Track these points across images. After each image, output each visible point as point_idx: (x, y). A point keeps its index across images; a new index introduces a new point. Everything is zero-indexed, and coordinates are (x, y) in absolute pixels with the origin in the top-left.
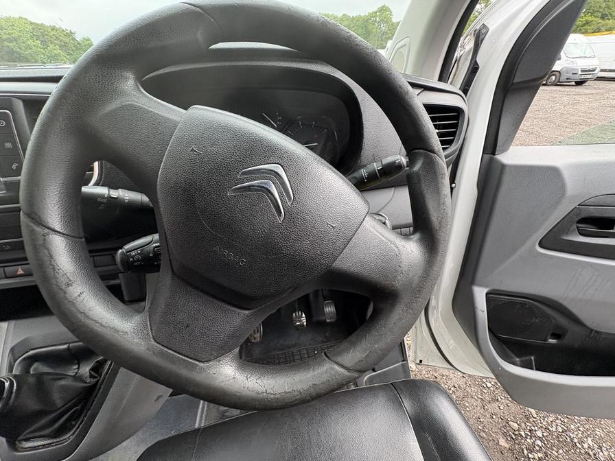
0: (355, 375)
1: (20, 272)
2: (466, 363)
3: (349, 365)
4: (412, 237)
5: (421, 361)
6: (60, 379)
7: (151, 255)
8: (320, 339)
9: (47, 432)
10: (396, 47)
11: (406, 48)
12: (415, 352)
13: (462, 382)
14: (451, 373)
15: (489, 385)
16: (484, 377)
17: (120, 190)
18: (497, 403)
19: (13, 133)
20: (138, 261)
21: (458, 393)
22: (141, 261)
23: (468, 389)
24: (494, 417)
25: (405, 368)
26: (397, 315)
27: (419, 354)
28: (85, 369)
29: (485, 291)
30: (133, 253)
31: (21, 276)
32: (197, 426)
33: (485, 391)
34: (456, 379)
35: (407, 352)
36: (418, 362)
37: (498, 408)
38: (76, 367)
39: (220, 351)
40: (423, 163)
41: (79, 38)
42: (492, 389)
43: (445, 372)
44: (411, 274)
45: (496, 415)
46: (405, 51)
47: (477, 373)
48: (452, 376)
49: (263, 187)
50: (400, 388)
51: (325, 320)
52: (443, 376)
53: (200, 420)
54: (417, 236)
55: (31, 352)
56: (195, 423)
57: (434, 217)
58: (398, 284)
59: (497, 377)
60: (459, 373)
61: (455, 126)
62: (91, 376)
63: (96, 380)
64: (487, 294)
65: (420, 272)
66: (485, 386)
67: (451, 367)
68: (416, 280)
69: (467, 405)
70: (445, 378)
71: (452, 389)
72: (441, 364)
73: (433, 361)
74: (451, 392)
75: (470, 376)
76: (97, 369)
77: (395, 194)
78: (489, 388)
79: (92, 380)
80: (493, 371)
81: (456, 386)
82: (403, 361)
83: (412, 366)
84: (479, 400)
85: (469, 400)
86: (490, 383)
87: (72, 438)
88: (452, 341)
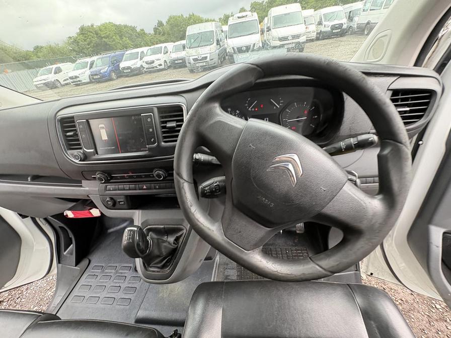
0: (329, 274)
1: (145, 187)
2: (416, 284)
3: (326, 267)
4: (376, 196)
5: (372, 274)
6: (164, 242)
7: (214, 190)
8: (291, 243)
9: (159, 265)
10: (376, 38)
11: (387, 39)
12: (367, 266)
13: (410, 298)
14: (399, 288)
15: (438, 306)
16: (433, 299)
17: (199, 154)
18: (445, 323)
19: (153, 124)
20: (208, 192)
21: (405, 306)
22: (210, 192)
23: (415, 305)
24: (440, 333)
25: (358, 277)
26: (360, 245)
27: (370, 268)
28: (171, 239)
29: (443, 230)
30: (206, 189)
31: (145, 189)
32: (212, 281)
33: (434, 311)
34: (403, 294)
35: (360, 265)
36: (369, 274)
37: (445, 327)
38: (166, 237)
39: (254, 247)
40: (391, 150)
41: (138, 30)
42: (440, 310)
43: (393, 286)
44: (374, 221)
45: (442, 331)
46: (386, 40)
47: (426, 294)
48: (400, 291)
49: (285, 167)
50: (354, 289)
51: (296, 232)
52: (391, 289)
53: (214, 277)
54: (380, 197)
55: (149, 227)
56: (211, 278)
57: (396, 186)
58: (363, 225)
59: (446, 300)
60: (408, 290)
61: (427, 104)
62: (174, 243)
63: (176, 245)
64: (444, 233)
65: (380, 221)
66: (434, 306)
67: (400, 284)
68: (377, 225)
69: (412, 316)
70: (393, 291)
71: (400, 301)
72: (389, 279)
73: (383, 276)
74: (397, 303)
75: (418, 295)
76: (177, 239)
77: (364, 153)
78: (438, 309)
79: (174, 245)
80: (442, 295)
81: (404, 299)
82: (356, 271)
83: (364, 276)
84: (426, 316)
85: (415, 314)
86: (440, 305)
87: (169, 271)
88: (404, 264)
